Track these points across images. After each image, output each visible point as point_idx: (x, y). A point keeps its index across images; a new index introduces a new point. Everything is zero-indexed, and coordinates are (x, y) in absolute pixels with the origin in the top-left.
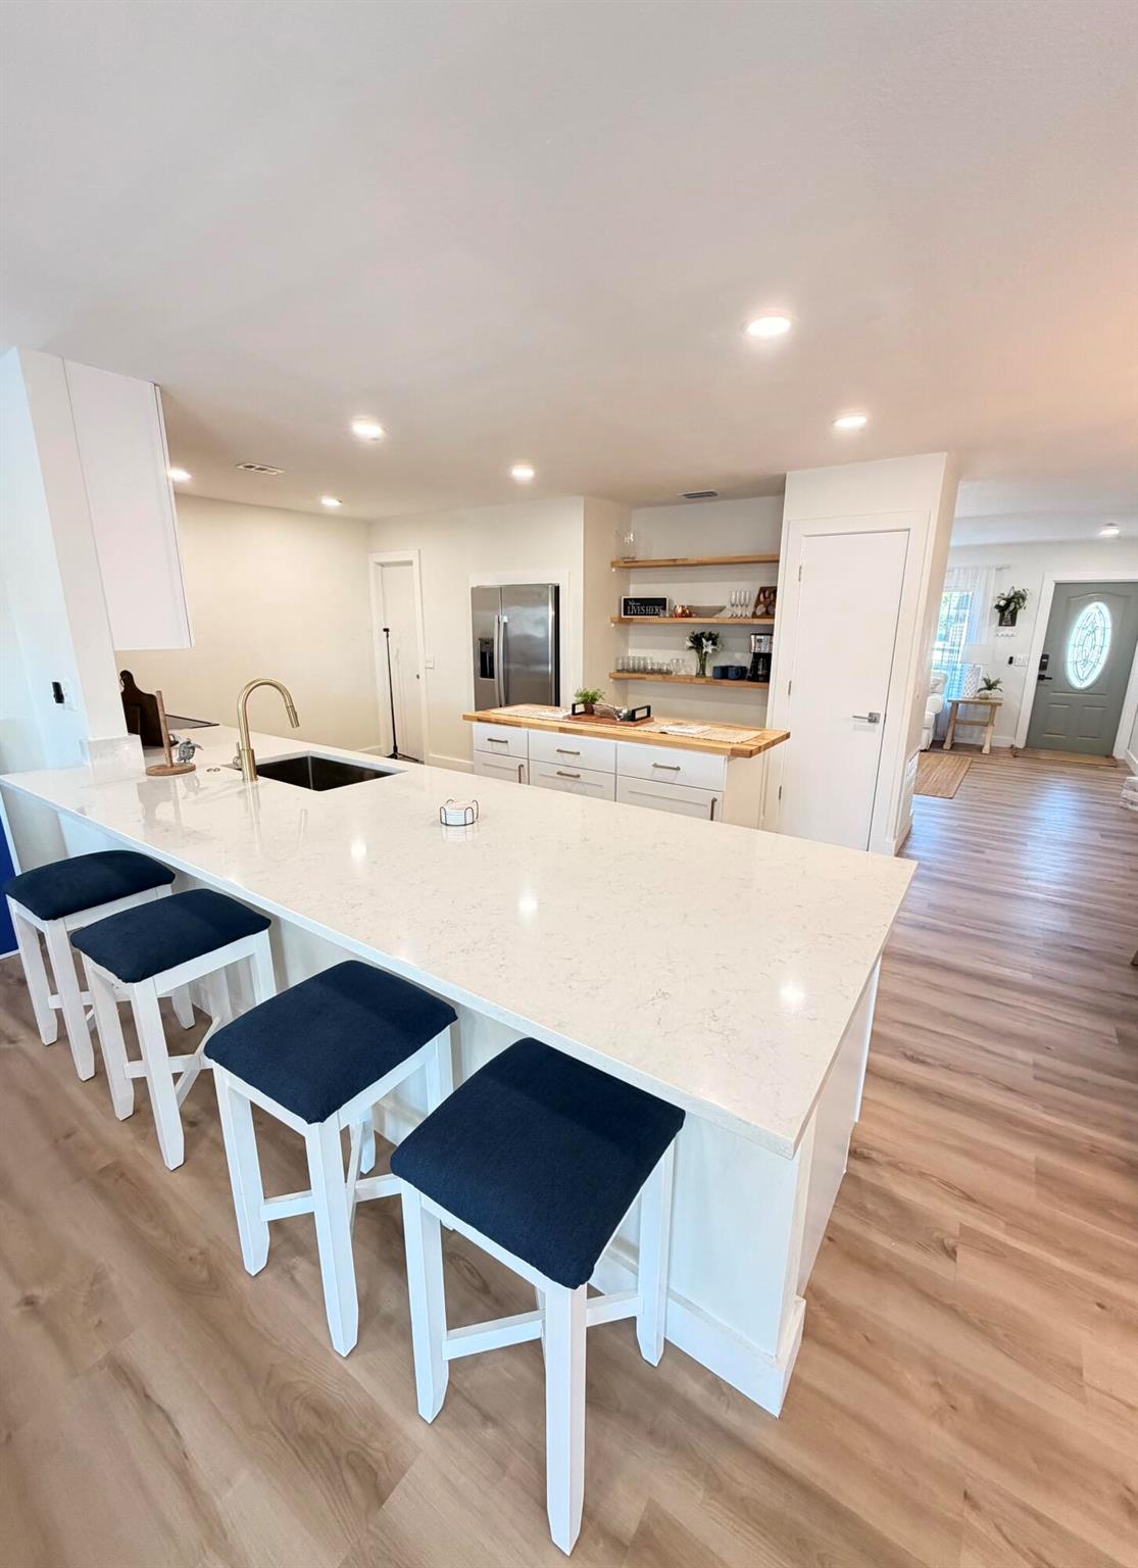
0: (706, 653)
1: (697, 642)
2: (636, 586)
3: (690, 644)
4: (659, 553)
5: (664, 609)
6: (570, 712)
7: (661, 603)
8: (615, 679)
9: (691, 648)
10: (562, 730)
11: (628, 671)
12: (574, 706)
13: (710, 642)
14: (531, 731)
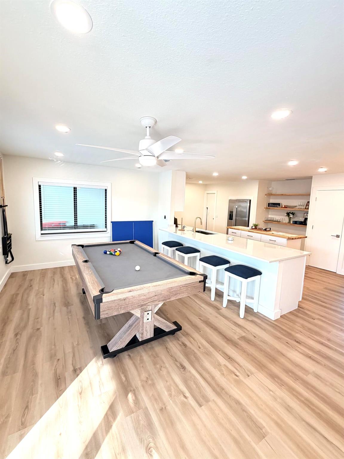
0: (291, 217)
1: (288, 214)
2: (272, 200)
3: (286, 215)
4: (279, 192)
5: (280, 206)
6: (251, 228)
7: (279, 204)
8: (264, 222)
9: (287, 216)
10: (249, 231)
11: (268, 221)
12: (252, 227)
13: (292, 215)
14: (242, 231)
